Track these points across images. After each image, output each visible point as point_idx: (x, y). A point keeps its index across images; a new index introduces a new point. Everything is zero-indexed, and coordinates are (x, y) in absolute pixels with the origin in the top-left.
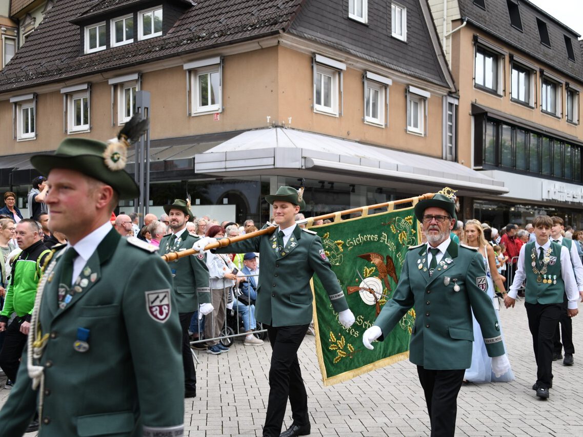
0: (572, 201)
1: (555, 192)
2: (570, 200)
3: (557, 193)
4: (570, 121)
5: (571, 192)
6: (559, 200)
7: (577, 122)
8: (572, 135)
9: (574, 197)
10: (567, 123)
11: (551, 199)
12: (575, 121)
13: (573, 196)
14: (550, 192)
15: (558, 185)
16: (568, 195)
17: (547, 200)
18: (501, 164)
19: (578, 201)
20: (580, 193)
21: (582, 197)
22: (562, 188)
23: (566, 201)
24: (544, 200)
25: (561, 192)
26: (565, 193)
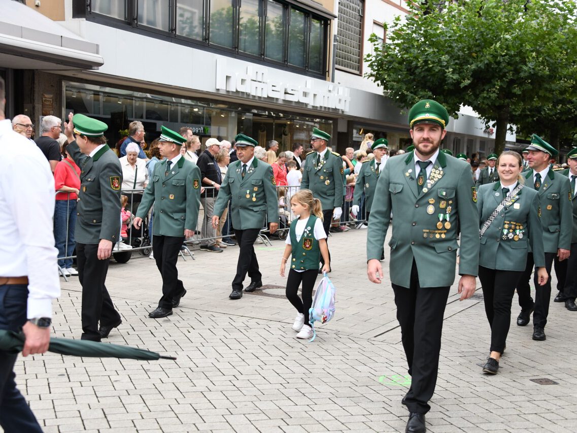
0: (283, 99)
1: (243, 81)
2: (281, 96)
3: (248, 82)
5: (281, 83)
6: (253, 93)
9: (286, 93)
11: (234, 90)
13: (286, 90)
14: (232, 80)
15: (252, 69)
16: (274, 88)
18: (137, 19)
19: (297, 101)
20: (299, 87)
21: (305, 94)
22: (260, 74)
23: (268, 97)
24: (221, 92)
25: (259, 82)
26: (266, 83)
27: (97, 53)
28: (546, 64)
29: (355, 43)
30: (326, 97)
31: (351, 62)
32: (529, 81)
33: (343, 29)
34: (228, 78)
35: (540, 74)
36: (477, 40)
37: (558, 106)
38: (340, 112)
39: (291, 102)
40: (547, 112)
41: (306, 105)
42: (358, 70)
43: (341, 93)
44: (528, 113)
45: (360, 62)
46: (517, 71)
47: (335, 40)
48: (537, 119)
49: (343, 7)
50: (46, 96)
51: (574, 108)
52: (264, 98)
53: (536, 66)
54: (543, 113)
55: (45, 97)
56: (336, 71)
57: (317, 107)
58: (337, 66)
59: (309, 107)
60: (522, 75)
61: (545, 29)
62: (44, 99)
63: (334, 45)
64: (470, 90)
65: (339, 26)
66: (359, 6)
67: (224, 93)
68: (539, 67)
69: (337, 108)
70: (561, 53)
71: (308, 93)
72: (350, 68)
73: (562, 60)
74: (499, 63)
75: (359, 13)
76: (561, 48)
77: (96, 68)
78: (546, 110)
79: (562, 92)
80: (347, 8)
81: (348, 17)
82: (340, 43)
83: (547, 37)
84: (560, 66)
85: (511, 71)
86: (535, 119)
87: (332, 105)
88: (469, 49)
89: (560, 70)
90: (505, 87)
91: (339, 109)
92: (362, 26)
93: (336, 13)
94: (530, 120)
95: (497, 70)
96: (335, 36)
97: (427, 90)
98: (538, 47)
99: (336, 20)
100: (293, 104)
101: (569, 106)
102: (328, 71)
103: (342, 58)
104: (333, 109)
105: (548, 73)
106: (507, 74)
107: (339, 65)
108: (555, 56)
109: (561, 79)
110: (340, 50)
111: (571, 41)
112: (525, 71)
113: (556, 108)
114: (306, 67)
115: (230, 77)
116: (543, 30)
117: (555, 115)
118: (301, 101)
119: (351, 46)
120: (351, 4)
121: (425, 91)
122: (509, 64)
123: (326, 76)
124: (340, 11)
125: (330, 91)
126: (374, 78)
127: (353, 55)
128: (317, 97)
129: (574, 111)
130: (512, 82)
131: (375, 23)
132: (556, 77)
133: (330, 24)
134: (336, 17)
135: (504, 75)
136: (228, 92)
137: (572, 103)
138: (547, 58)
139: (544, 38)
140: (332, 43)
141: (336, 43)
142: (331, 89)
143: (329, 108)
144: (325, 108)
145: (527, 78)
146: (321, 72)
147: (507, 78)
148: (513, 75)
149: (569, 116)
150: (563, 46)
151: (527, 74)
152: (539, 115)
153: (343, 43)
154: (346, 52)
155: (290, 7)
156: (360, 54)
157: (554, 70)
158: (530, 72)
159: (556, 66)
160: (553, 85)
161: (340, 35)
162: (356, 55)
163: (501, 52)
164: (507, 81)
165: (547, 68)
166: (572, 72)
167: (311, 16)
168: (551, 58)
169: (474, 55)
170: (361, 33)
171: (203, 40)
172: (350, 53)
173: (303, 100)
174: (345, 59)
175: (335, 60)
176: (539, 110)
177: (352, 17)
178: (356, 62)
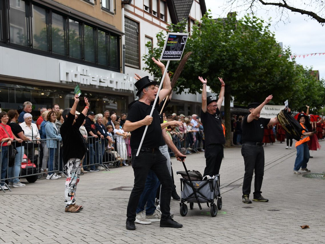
0: (99, 85)
1: (76, 75)
2: (97, 84)
3: (79, 76)
4: (107, 10)
5: (97, 76)
6: (82, 83)
7: (113, 12)
8: (109, 23)
9: (100, 82)
10: (101, 10)
11: (71, 81)
12: (112, 10)
13: (100, 80)
14: (70, 75)
15: (80, 68)
16: (93, 79)
17: (67, 82)
18: (9, 40)
19: (106, 86)
20: (108, 78)
21: (111, 82)
22: (85, 71)
23: (90, 84)
24: (63, 83)
25: (84, 75)
26: (89, 76)
28: (250, 60)
29: (135, 49)
30: (123, 84)
31: (134, 61)
32: (241, 70)
33: (128, 40)
34: (67, 74)
35: (247, 66)
36: (209, 47)
37: (258, 84)
38: (131, 92)
39: (103, 87)
40: (252, 88)
41: (112, 88)
42: (138, 66)
43: (131, 80)
44: (241, 89)
45: (139, 60)
46: (234, 64)
47: (124, 48)
48: (246, 92)
49: (126, 28)
51: (267, 85)
52: (88, 85)
53: (245, 61)
54: (249, 88)
56: (126, 67)
57: (118, 90)
58: (126, 64)
59: (114, 90)
60: (237, 66)
61: (248, 39)
63: (123, 51)
64: (208, 76)
65: (126, 39)
66: (136, 26)
67: (65, 83)
68: (247, 61)
69: (130, 89)
70: (258, 53)
71: (113, 81)
72: (133, 65)
73: (259, 57)
74: (223, 60)
75: (136, 31)
76: (258, 50)
78: (251, 86)
79: (260, 76)
80: (129, 28)
81: (130, 34)
82: (126, 49)
83: (249, 44)
84: (258, 61)
85: (231, 64)
86: (245, 92)
87: (126, 88)
88: (206, 52)
89: (258, 63)
90: (228, 73)
91: (130, 90)
92: (138, 38)
93: (124, 32)
94: (242, 93)
95: (223, 64)
96: (123, 45)
97: (183, 77)
98: (245, 50)
99: (124, 35)
100: (104, 88)
101: (264, 84)
102: (122, 67)
103: (128, 59)
104: (127, 90)
105: (252, 65)
106: (229, 66)
107: (127, 63)
108: (255, 55)
109: (259, 68)
110: (127, 54)
111: (263, 46)
112: (239, 65)
113: (256, 85)
114: (108, 65)
116: (247, 40)
117: (257, 89)
118: (109, 86)
119: (133, 51)
120: (131, 26)
121: (182, 78)
122: (229, 60)
123: (120, 70)
124: (126, 30)
125: (125, 80)
126: (148, 71)
127: (135, 56)
128: (118, 83)
129: (267, 87)
130: (232, 71)
131: (147, 37)
132: (256, 67)
133: (121, 38)
134: (123, 34)
135: (227, 67)
137: (266, 82)
138: (250, 56)
139: (248, 45)
140: (122, 50)
141: (124, 50)
142: (125, 78)
143: (125, 90)
144: (123, 90)
145: (240, 68)
146: (117, 68)
147: (229, 69)
148: (232, 67)
149: (265, 90)
150: (259, 49)
151: (240, 66)
152: (247, 90)
153: (128, 50)
154: (130, 55)
155: (97, 29)
156: (139, 56)
157: (255, 63)
158: (242, 65)
159: (256, 61)
160: (255, 72)
161: (126, 45)
162: (136, 57)
163: (224, 54)
164: (229, 71)
165: (251, 62)
166: (265, 64)
167: (110, 34)
168: (253, 56)
169: (209, 55)
170: (138, 43)
171: (48, 51)
172: (133, 56)
173: (110, 85)
174: (130, 59)
175: (124, 60)
176: (247, 87)
177: (133, 34)
178: (136, 61)
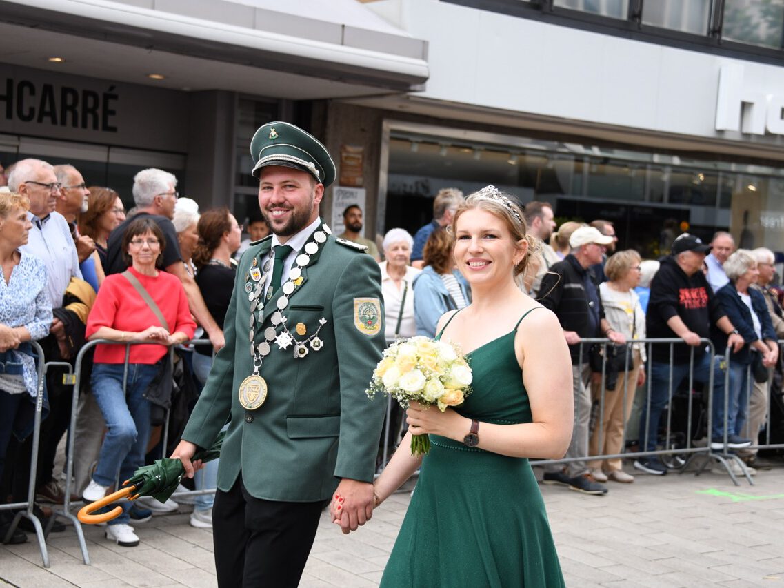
11: (760, 132)
24: (728, 136)
27: (424, 56)
34: (745, 106)
50: (350, 149)
55: (348, 152)
62: (344, 155)
67: (737, 137)
77: (418, 87)
115: (750, 104)
136: (747, 135)
